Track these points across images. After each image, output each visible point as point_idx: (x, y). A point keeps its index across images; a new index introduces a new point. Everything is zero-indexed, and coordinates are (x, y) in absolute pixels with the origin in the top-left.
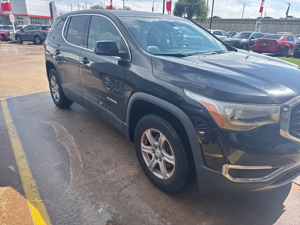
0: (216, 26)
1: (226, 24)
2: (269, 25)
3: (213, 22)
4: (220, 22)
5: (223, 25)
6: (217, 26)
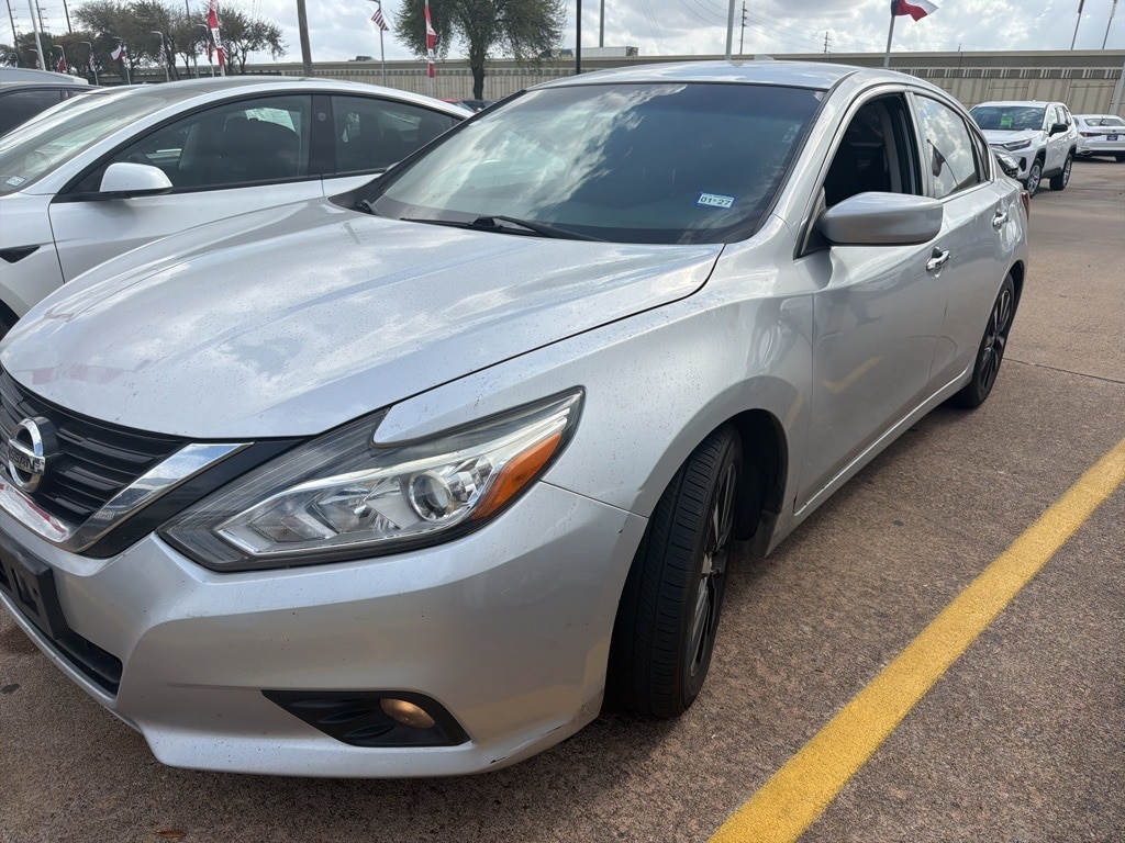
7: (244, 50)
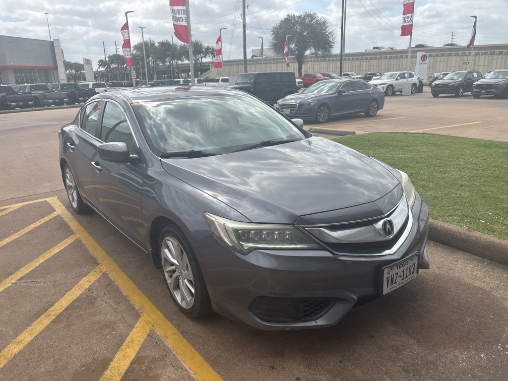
0: (354, 65)
1: (372, 61)
2: (450, 57)
3: (345, 60)
6: (357, 65)
7: (201, 58)
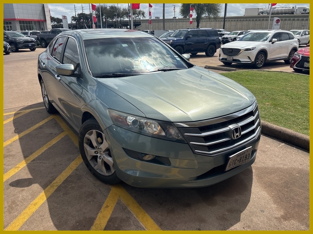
2: (294, 21)
3: (227, 21)
4: (238, 20)
5: (241, 23)
7: (136, 17)
